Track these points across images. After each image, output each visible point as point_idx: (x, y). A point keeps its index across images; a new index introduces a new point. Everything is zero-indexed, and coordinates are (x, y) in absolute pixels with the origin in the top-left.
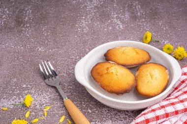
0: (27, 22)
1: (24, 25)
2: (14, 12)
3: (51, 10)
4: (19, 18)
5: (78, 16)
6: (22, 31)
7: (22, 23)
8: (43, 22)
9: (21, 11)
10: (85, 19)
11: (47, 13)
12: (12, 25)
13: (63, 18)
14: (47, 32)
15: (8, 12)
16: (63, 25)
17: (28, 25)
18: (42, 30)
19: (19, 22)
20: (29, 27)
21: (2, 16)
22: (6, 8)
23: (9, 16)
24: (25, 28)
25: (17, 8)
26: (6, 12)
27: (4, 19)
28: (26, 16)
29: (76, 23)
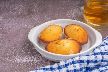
0: (35, 12)
1: (33, 14)
2: (26, 7)
3: (50, 6)
4: (30, 10)
5: (68, 10)
6: (32, 17)
7: (32, 12)
8: (45, 12)
9: (31, 6)
10: (72, 11)
11: (47, 7)
12: (26, 14)
13: (58, 10)
14: (48, 18)
15: (22, 7)
16: (59, 14)
17: (36, 14)
18: (45, 17)
19: (30, 12)
20: (36, 15)
21: (19, 9)
22: (21, 5)
23: (23, 9)
24: (34, 15)
25: (28, 5)
26: (21, 6)
27: (21, 11)
28: (34, 9)
29: (67, 13)
